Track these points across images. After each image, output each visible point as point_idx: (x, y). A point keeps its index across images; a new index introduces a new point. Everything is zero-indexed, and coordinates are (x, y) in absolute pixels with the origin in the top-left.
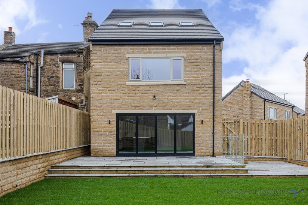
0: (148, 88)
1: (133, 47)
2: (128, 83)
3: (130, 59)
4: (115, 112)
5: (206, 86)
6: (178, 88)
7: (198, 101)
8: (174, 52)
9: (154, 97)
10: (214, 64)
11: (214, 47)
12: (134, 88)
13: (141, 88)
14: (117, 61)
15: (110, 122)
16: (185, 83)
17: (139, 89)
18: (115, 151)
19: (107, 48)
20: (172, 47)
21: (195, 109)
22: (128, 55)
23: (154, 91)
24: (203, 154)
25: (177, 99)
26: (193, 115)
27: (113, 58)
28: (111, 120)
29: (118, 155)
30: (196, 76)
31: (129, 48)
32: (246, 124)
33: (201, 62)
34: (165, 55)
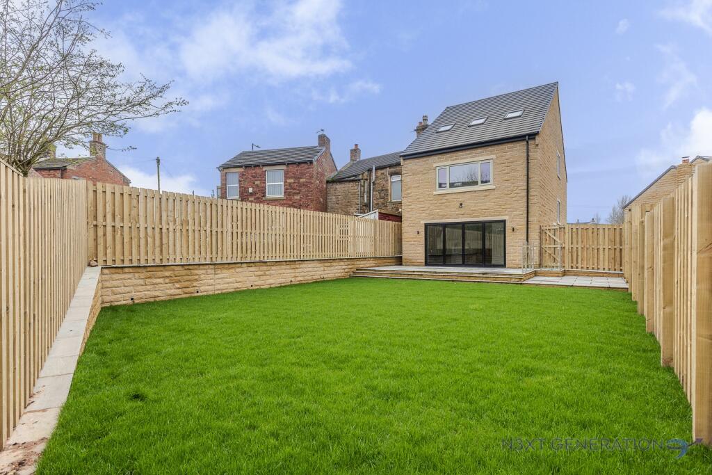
0: (454, 196)
1: (440, 156)
2: (435, 193)
3: (438, 168)
4: (423, 222)
5: (520, 188)
6: (487, 194)
7: (509, 206)
8: (482, 155)
9: (461, 204)
10: (528, 163)
11: (527, 142)
12: (441, 198)
13: (448, 197)
14: (425, 172)
15: (418, 233)
16: (494, 187)
17: (445, 198)
18: (424, 261)
19: (416, 160)
20: (479, 150)
21: (506, 215)
22: (435, 165)
23: (461, 198)
24: (515, 266)
25: (485, 205)
26: (504, 222)
27: (422, 169)
28: (420, 231)
29: (427, 264)
30: (506, 178)
31: (436, 158)
32: (574, 230)
33: (512, 162)
34: (472, 160)
